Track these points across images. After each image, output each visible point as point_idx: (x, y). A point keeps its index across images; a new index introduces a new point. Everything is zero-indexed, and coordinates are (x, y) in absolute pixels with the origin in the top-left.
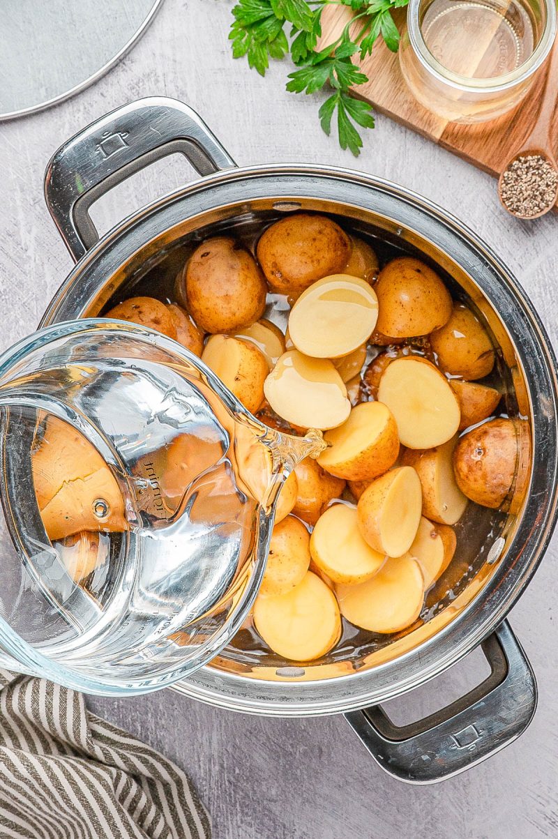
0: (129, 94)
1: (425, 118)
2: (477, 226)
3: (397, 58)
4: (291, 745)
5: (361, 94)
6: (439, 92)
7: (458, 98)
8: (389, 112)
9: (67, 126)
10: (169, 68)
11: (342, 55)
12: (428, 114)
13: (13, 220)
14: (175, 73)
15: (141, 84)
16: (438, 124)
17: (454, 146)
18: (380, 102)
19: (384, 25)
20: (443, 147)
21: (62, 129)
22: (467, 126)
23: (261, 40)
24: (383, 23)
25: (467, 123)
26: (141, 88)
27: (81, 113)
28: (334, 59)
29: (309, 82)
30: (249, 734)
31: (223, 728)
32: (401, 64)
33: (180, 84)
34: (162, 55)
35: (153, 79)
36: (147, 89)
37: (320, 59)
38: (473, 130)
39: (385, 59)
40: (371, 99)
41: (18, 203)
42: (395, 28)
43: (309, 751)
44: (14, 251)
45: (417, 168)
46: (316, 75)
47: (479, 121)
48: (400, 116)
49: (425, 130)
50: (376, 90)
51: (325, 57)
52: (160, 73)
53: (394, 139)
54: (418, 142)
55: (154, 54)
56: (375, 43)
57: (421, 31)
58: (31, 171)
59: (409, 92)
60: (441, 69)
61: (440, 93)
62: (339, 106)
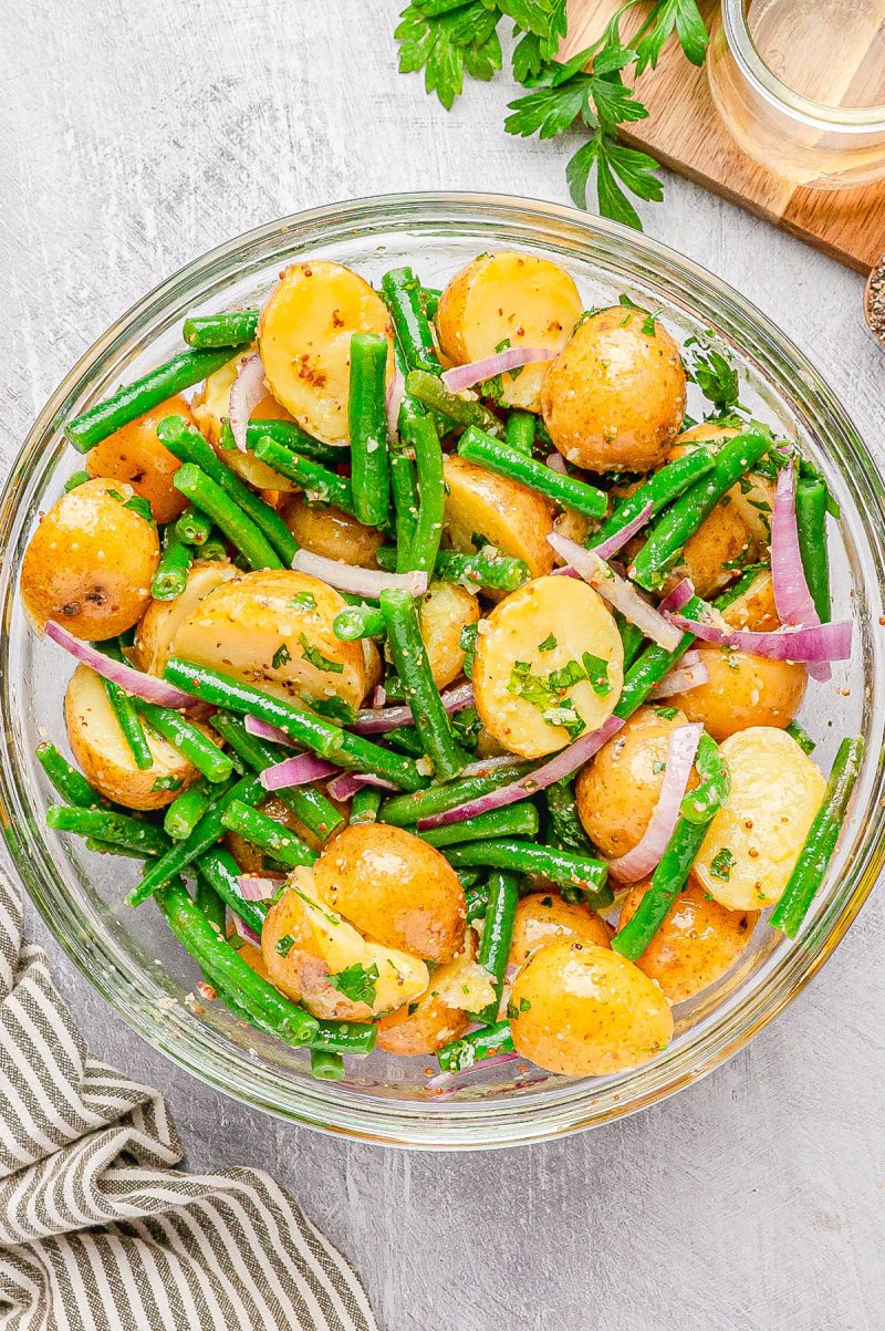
0: (225, 141)
1: (756, 179)
2: (851, 372)
3: (704, 74)
4: (526, 1305)
5: (640, 138)
6: (781, 133)
7: (813, 144)
8: (691, 169)
9: (114, 200)
10: (295, 96)
11: (605, 68)
12: (760, 173)
13: (18, 370)
14: (307, 103)
15: (245, 124)
16: (779, 189)
17: (808, 230)
18: (676, 150)
19: (680, 14)
20: (789, 233)
21: (104, 206)
22: (831, 192)
23: (463, 41)
24: (679, 12)
25: (831, 188)
26: (246, 132)
27: (138, 177)
28: (590, 76)
29: (546, 117)
30: (449, 1287)
31: (403, 1276)
32: (712, 82)
33: (316, 123)
34: (283, 72)
35: (266, 115)
36: (257, 131)
37: (566, 76)
38: (841, 201)
39: (681, 75)
40: (658, 147)
41: (28, 339)
42: (701, 21)
43: (558, 1316)
44: (20, 425)
45: (743, 270)
46: (559, 104)
47: (851, 185)
48: (711, 177)
49: (756, 201)
50: (666, 132)
51: (573, 72)
52: (279, 103)
53: (700, 217)
54: (744, 224)
55: (269, 70)
56: (663, 47)
57: (746, 25)
58: (51, 281)
59: (726, 133)
60: (783, 92)
61: (782, 135)
62: (599, 161)
